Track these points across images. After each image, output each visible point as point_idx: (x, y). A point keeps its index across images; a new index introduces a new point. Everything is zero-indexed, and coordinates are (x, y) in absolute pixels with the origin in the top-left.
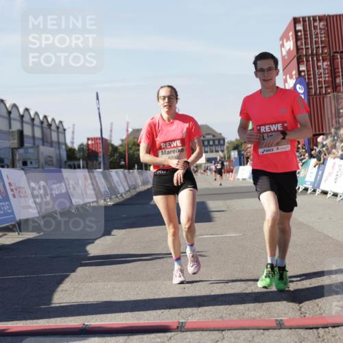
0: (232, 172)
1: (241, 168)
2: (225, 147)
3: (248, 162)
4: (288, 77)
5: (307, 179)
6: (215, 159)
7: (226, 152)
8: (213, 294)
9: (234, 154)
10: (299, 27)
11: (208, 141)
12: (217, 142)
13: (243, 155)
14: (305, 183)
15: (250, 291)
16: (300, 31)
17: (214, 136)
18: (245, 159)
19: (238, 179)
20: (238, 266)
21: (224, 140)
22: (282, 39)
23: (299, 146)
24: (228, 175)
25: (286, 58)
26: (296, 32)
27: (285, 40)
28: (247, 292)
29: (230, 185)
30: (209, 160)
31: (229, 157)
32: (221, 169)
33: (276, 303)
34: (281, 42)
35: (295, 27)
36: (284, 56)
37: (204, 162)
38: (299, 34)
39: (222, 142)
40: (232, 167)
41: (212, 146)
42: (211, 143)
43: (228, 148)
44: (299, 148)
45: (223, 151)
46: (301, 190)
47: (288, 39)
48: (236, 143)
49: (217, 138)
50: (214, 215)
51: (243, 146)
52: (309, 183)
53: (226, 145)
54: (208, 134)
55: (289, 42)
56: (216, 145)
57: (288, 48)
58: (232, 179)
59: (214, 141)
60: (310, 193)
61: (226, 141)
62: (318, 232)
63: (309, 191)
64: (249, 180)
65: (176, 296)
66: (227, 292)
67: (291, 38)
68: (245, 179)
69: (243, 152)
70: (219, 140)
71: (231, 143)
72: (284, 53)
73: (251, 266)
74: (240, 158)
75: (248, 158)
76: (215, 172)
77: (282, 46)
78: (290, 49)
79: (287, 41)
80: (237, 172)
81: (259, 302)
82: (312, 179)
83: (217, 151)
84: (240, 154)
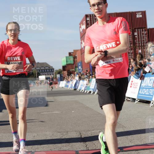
0: (57, 84)
1: (61, 82)
2: (54, 73)
3: (64, 79)
4: (83, 41)
5: (91, 87)
6: (49, 78)
7: (54, 75)
8: (47, 139)
9: (58, 76)
10: (88, 19)
11: (47, 70)
12: (50, 70)
13: (62, 76)
14: (90, 89)
15: (64, 138)
16: (88, 21)
17: (49, 68)
18: (63, 78)
19: (60, 87)
20: (59, 126)
21: (53, 69)
22: (80, 24)
23: (87, 73)
24: (55, 85)
25: (82, 33)
26: (87, 21)
27: (81, 25)
28: (63, 138)
29: (56, 90)
30: (47, 79)
31: (56, 77)
32: (52, 83)
33: (76, 143)
34: (80, 26)
35: (86, 19)
36: (81, 32)
37: (45, 79)
38: (88, 22)
39: (53, 70)
40: (57, 82)
41: (48, 72)
42: (48, 71)
43: (55, 73)
44: (87, 74)
45: (53, 74)
46: (88, 92)
47: (83, 24)
48: (59, 71)
49: (51, 68)
50: (49, 103)
51: (62, 73)
52: (91, 89)
53: (55, 71)
54: (47, 67)
55: (83, 26)
56: (50, 72)
57: (83, 28)
58: (57, 87)
59: (49, 70)
60: (92, 94)
61: (55, 70)
62: (95, 111)
63: (92, 93)
64: (65, 88)
65: (31, 140)
66: (53, 138)
67: (84, 24)
68: (63, 87)
69: (62, 75)
70: (51, 70)
71: (57, 71)
72: (81, 31)
73: (64, 127)
74: (61, 78)
75: (64, 78)
76: (49, 84)
77: (80, 27)
78: (84, 29)
79: (82, 25)
80: (59, 84)
81: (68, 143)
82: (93, 88)
83: (50, 74)
84: (61, 76)
